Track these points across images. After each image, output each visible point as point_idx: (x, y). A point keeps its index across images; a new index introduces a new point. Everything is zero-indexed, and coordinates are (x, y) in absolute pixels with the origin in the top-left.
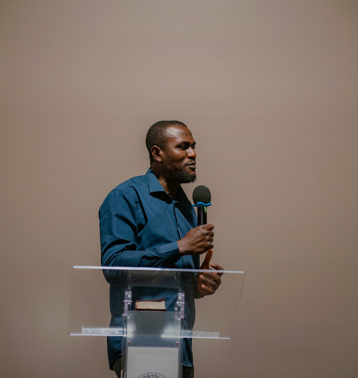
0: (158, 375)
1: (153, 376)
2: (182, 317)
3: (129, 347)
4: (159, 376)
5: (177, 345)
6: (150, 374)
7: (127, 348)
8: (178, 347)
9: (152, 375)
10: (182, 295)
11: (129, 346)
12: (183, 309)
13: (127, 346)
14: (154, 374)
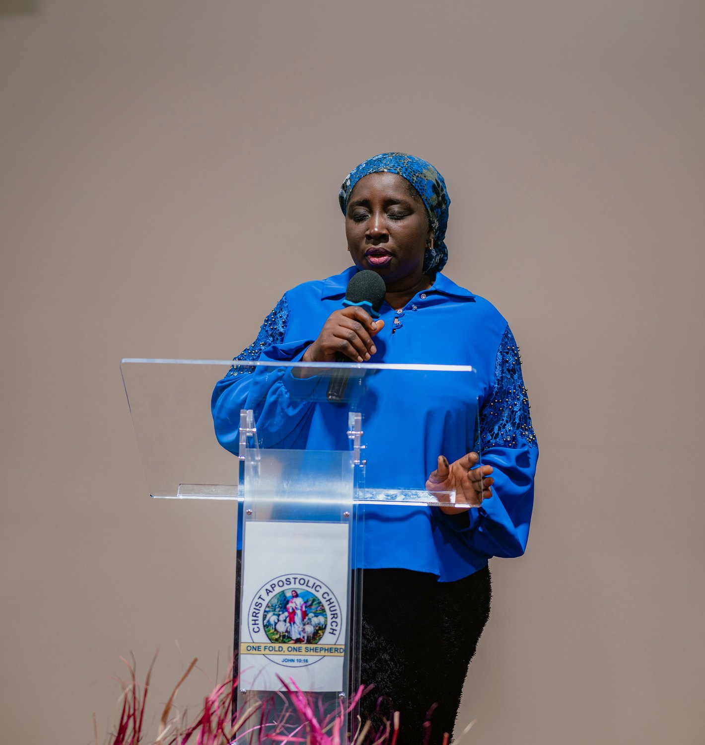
0: (307, 579)
1: (297, 581)
2: (356, 461)
3: (248, 521)
4: (308, 581)
5: (345, 519)
6: (291, 577)
7: (245, 523)
8: (348, 522)
9: (295, 578)
10: (357, 416)
11: (246, 520)
12: (357, 445)
13: (244, 520)
14: (299, 577)
